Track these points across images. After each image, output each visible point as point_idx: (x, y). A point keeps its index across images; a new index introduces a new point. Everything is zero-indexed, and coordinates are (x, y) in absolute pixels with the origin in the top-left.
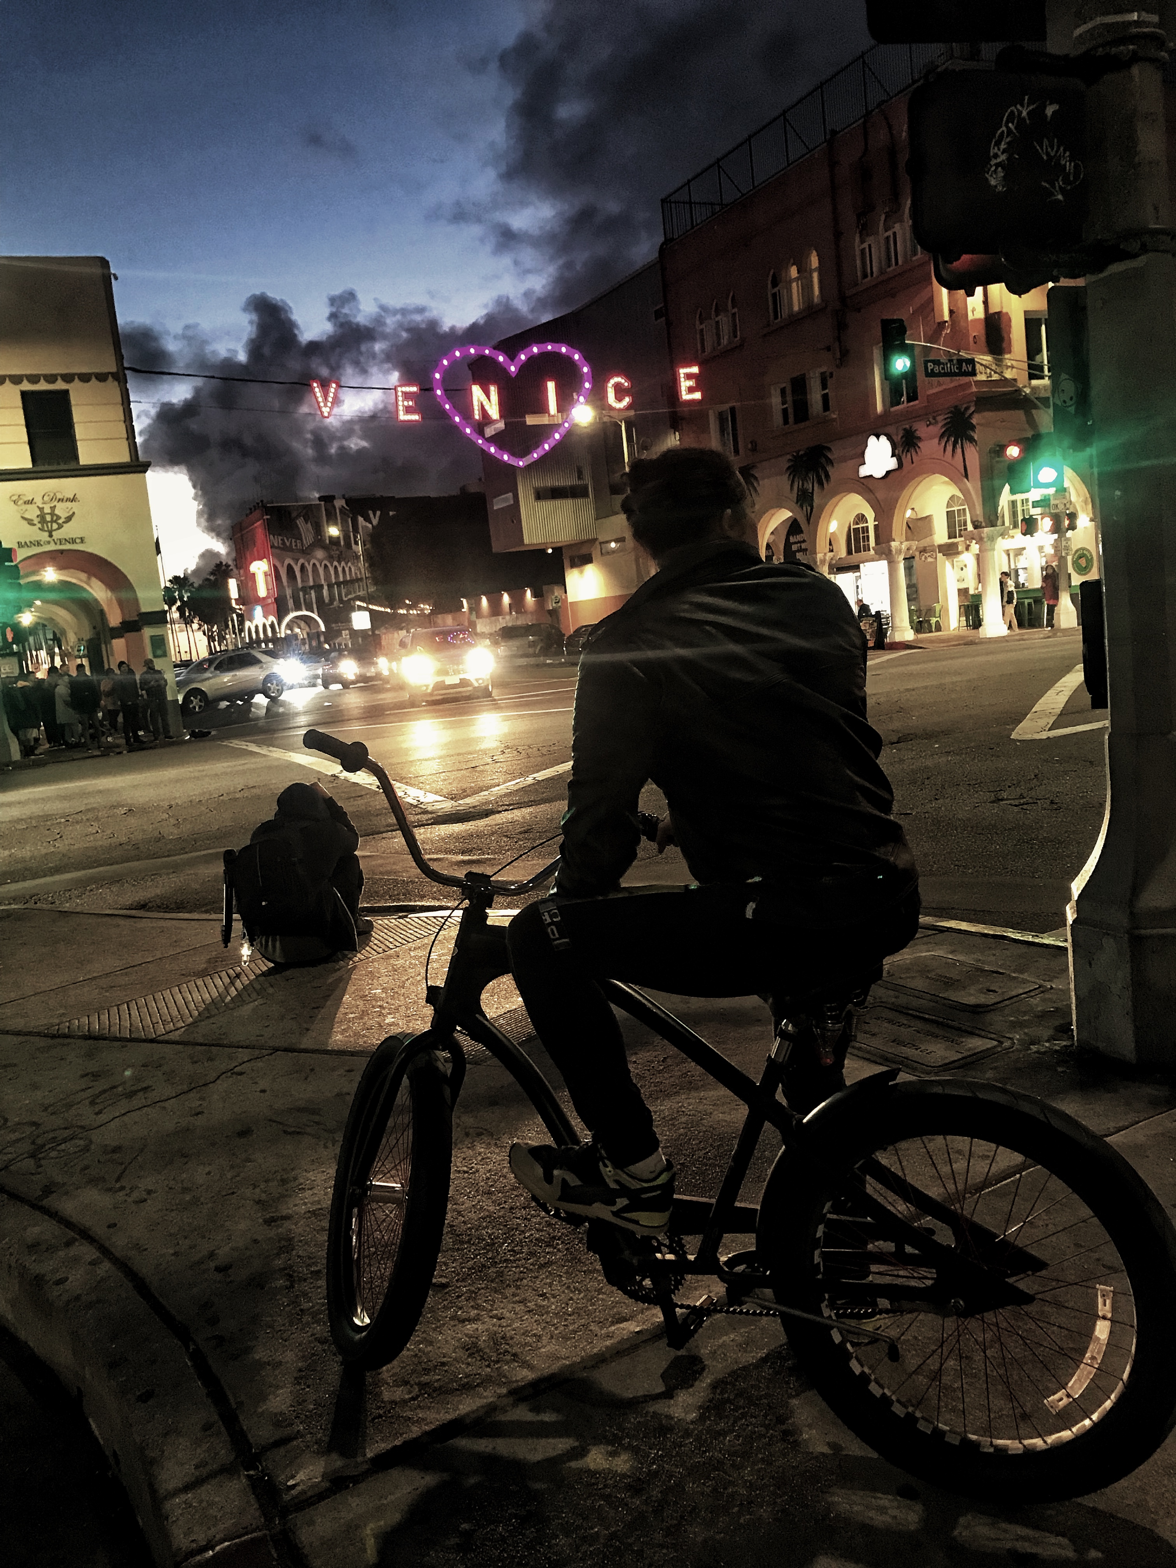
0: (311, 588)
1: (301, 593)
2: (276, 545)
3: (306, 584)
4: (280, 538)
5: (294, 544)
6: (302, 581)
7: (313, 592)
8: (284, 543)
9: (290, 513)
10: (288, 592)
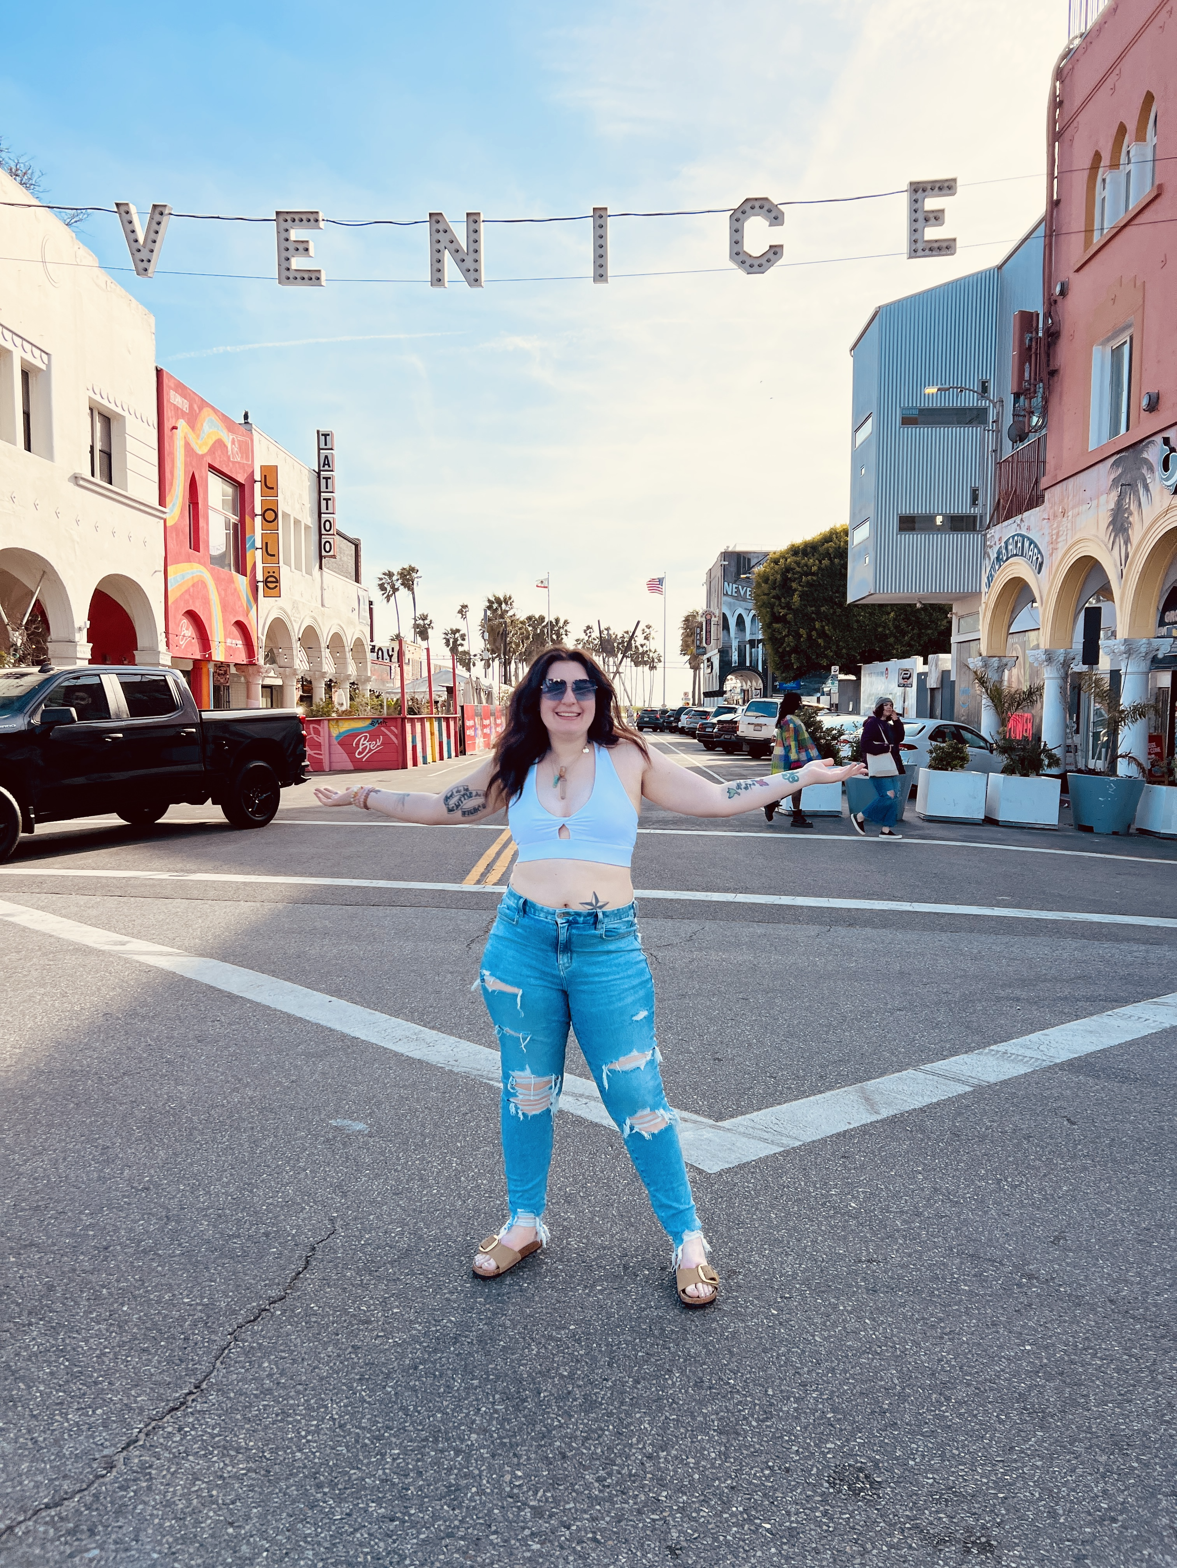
0: (759, 641)
1: (748, 646)
2: (730, 593)
3: (754, 637)
4: (734, 586)
5: (748, 593)
6: (752, 634)
7: (760, 645)
8: (738, 592)
9: (749, 560)
10: (735, 644)
